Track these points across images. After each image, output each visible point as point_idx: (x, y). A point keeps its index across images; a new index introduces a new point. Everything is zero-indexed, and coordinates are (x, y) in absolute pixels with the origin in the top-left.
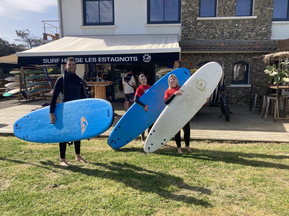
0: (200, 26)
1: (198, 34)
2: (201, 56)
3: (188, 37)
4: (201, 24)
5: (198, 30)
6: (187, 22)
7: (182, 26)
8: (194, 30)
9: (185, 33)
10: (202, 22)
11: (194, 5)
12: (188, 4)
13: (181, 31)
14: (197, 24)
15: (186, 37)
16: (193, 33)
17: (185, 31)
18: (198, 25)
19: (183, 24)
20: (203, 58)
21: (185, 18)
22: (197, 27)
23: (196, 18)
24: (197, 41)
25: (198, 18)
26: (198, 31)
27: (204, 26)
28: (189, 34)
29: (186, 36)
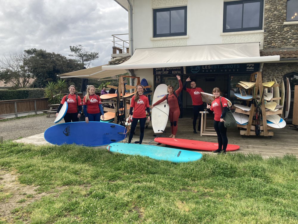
0: (288, 32)
1: (284, 41)
2: (288, 66)
3: (272, 45)
4: (289, 29)
5: (284, 36)
6: (271, 28)
7: (265, 33)
8: (279, 36)
9: (268, 40)
10: (289, 27)
11: (280, 8)
12: (273, 7)
13: (263, 38)
14: (284, 29)
15: (270, 45)
16: (278, 40)
17: (269, 38)
18: (285, 31)
19: (266, 30)
20: (290, 68)
21: (269, 23)
22: (284, 32)
23: (283, 23)
24: (283, 49)
25: (285, 23)
26: (284, 38)
27: (292, 31)
28: (273, 41)
29: (269, 43)
